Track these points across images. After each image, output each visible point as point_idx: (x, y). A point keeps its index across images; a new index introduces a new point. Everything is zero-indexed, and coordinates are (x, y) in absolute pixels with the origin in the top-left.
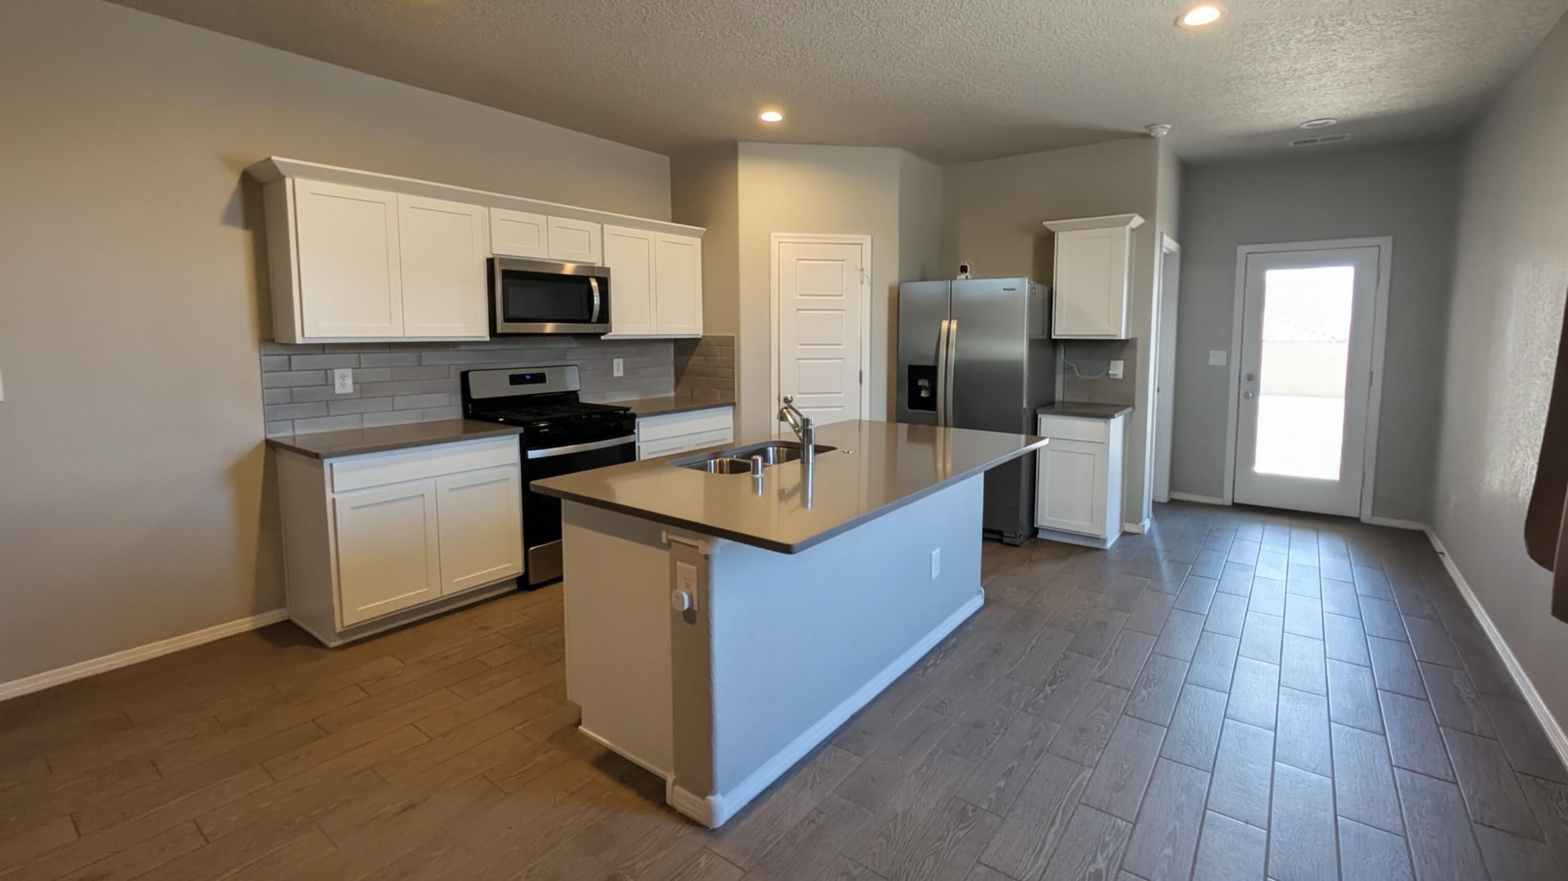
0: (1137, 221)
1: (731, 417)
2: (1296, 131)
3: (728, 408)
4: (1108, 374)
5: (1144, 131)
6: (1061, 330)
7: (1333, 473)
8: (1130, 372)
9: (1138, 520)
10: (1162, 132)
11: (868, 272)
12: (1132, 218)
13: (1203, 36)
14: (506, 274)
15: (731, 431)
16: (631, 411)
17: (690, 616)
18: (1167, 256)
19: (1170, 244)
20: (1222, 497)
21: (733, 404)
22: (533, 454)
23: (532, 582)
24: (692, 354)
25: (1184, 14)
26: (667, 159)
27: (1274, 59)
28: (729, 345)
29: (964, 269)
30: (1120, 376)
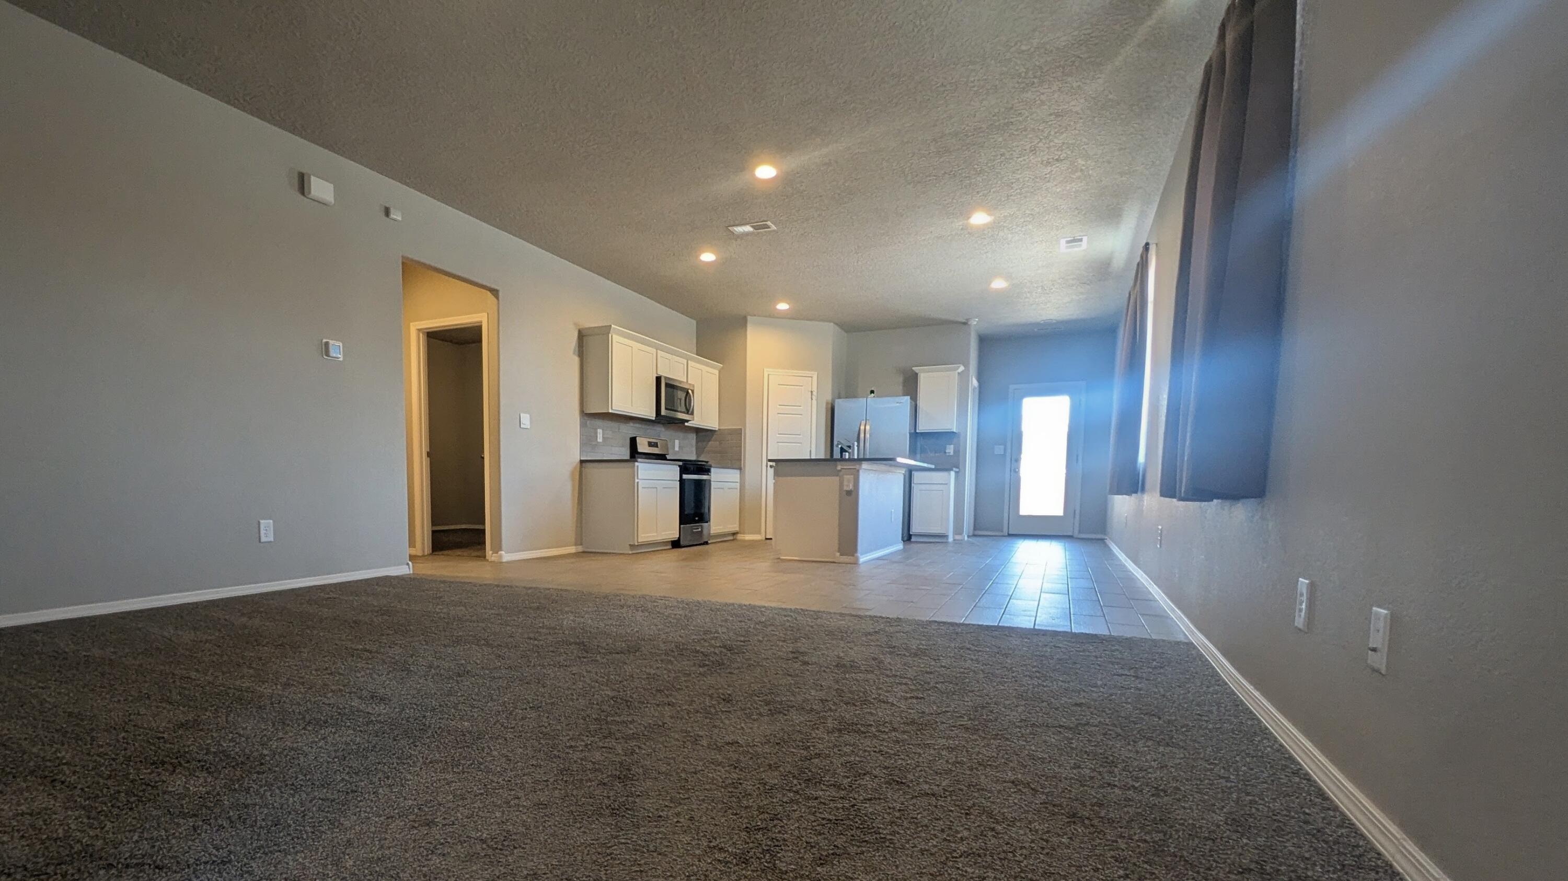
0: (962, 368)
1: (738, 476)
2: (1038, 324)
3: (735, 471)
4: (945, 452)
5: (964, 321)
6: (921, 428)
7: (1058, 511)
8: (957, 452)
9: (961, 534)
10: (974, 322)
11: (815, 393)
12: (959, 367)
13: (999, 292)
14: (667, 385)
15: (738, 484)
16: (709, 463)
17: (849, 493)
18: (974, 389)
19: (975, 382)
20: (1002, 531)
21: (740, 469)
22: (685, 476)
23: (682, 543)
24: (709, 441)
25: (991, 282)
26: (694, 322)
27: (1026, 298)
28: (738, 434)
29: (872, 392)
30: (952, 453)
